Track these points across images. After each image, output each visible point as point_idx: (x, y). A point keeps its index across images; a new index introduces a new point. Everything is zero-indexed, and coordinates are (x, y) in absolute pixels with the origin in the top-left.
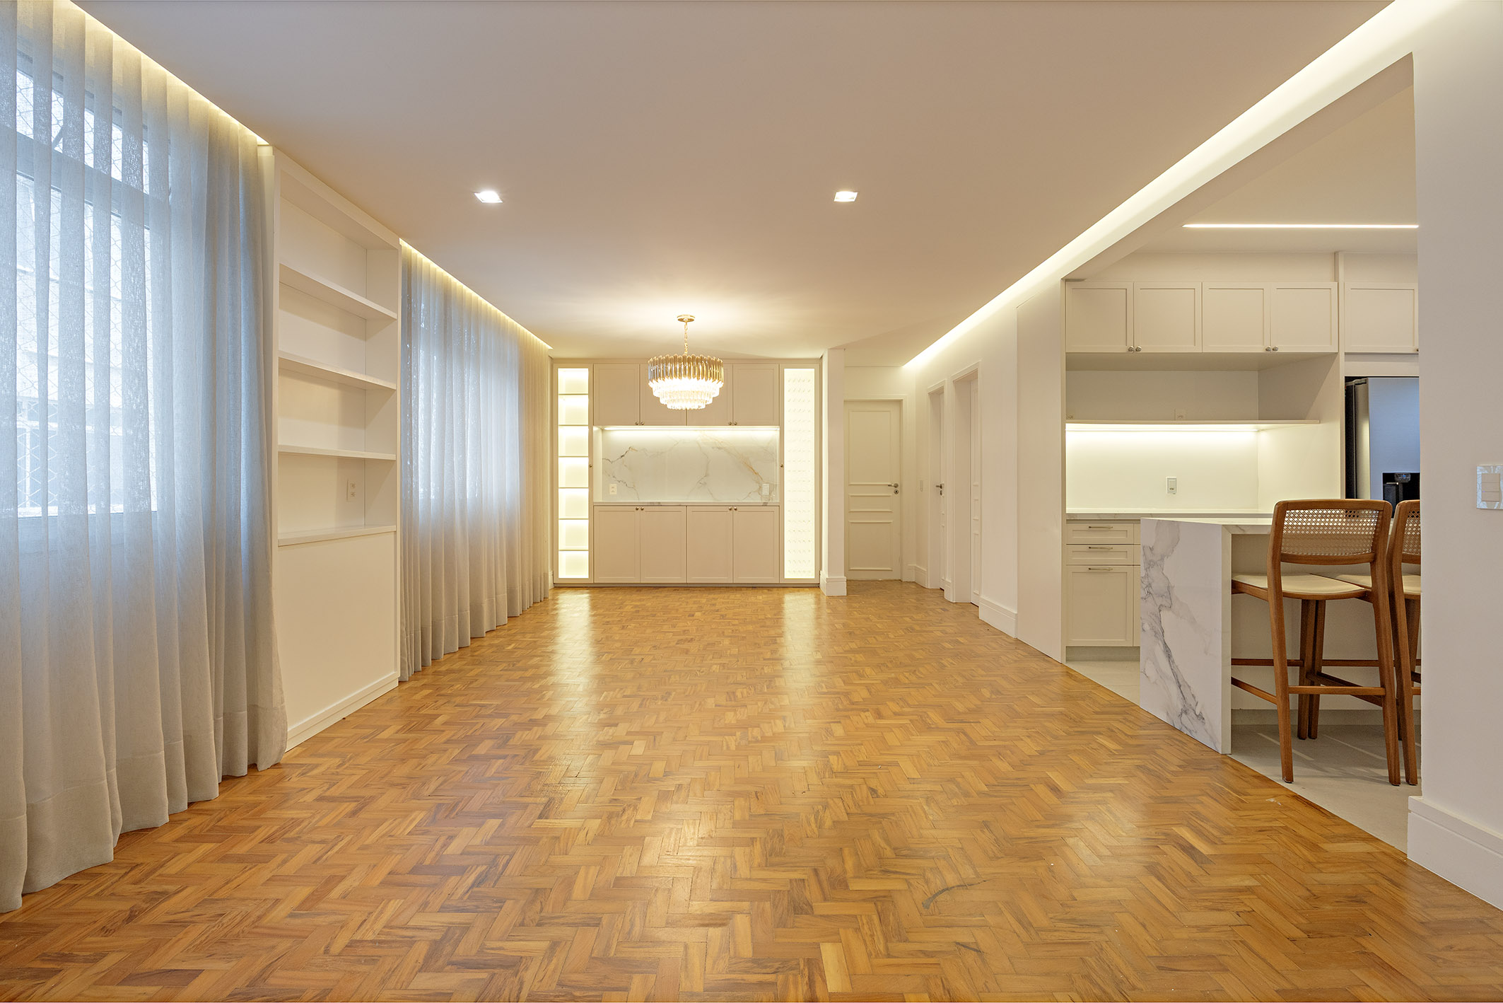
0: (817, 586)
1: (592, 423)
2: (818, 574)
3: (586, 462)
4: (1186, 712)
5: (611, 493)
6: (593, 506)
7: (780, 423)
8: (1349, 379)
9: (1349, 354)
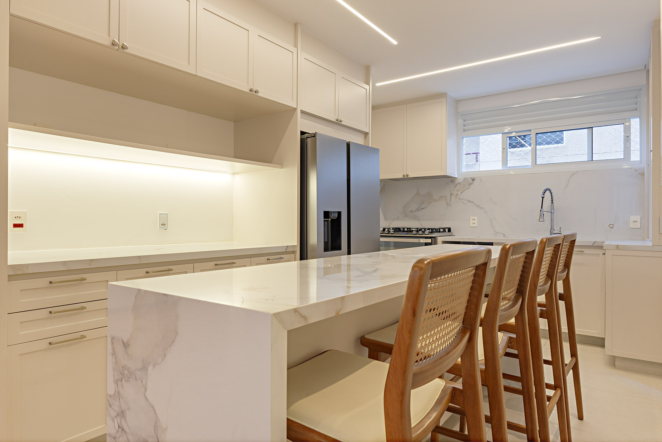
8: (302, 133)
9: (302, 112)
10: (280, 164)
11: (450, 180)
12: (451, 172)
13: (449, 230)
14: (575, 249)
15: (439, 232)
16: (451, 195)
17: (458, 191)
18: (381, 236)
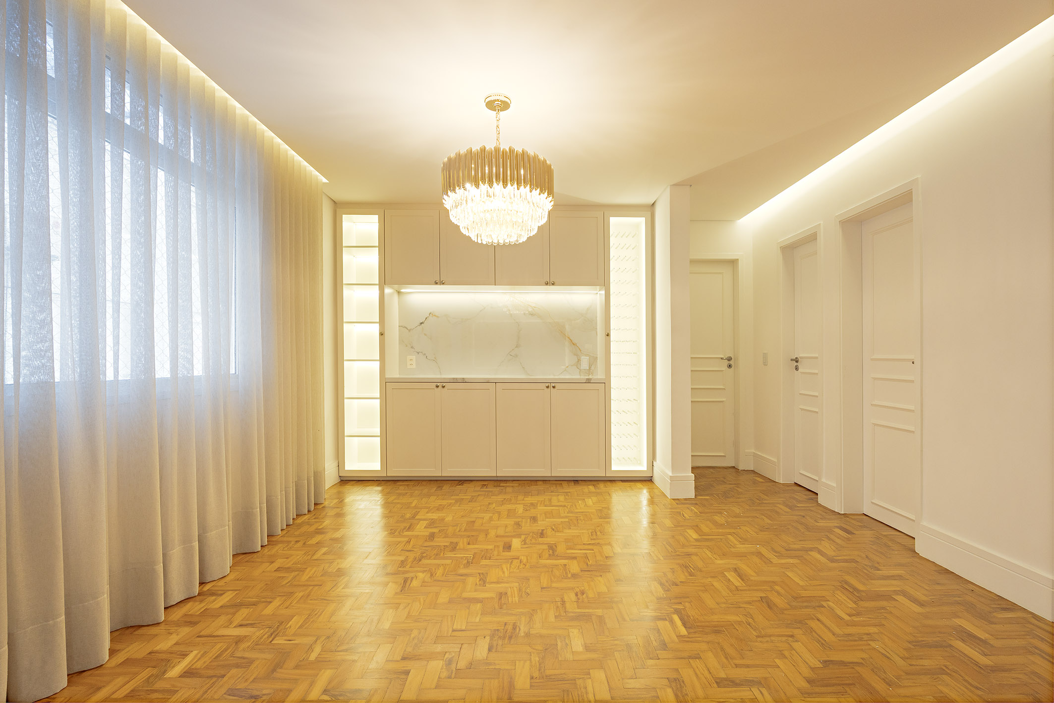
0: (648, 480)
1: (383, 282)
2: (651, 465)
3: (375, 329)
5: (409, 367)
6: (386, 383)
7: (605, 283)
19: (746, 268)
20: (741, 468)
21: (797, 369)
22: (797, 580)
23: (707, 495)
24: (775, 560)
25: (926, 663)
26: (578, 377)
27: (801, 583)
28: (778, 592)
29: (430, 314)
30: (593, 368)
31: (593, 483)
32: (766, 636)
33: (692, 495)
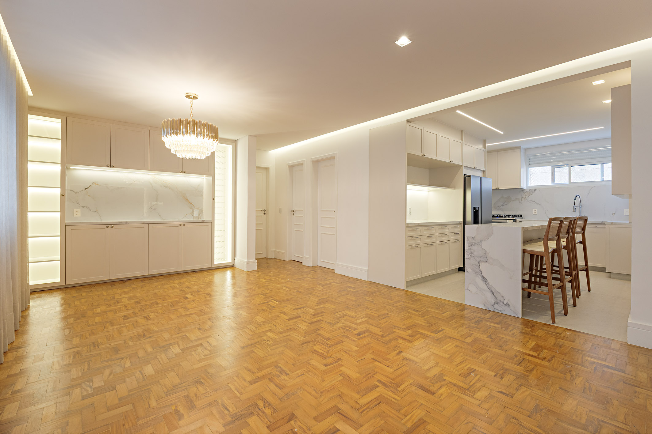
0: (232, 267)
1: (64, 161)
2: (234, 259)
3: (58, 192)
4: (497, 303)
5: (75, 216)
6: (65, 227)
7: (212, 175)
8: (464, 175)
9: (464, 166)
10: (454, 188)
11: (522, 190)
12: (523, 186)
13: (521, 216)
14: (587, 225)
15: (517, 217)
16: (522, 198)
17: (526, 196)
18: (492, 219)
19: (272, 172)
20: (269, 258)
21: (293, 215)
22: (305, 285)
23: (261, 268)
24: (296, 282)
25: (342, 294)
26: (193, 220)
27: (307, 286)
28: (300, 289)
29: (93, 183)
30: (201, 215)
31: (207, 271)
32: (302, 298)
33: (255, 268)
